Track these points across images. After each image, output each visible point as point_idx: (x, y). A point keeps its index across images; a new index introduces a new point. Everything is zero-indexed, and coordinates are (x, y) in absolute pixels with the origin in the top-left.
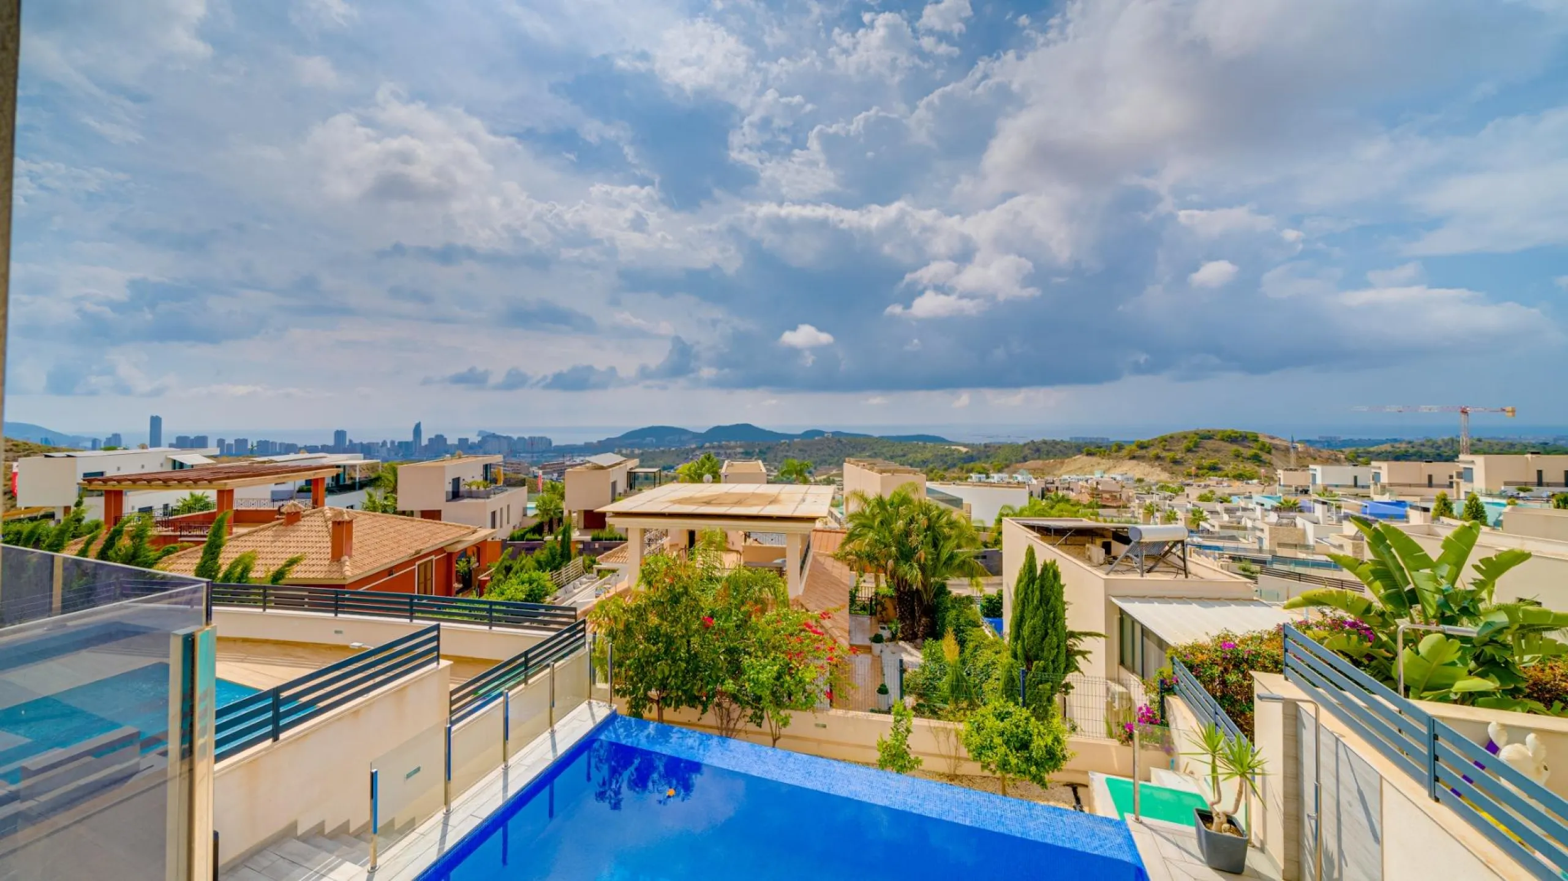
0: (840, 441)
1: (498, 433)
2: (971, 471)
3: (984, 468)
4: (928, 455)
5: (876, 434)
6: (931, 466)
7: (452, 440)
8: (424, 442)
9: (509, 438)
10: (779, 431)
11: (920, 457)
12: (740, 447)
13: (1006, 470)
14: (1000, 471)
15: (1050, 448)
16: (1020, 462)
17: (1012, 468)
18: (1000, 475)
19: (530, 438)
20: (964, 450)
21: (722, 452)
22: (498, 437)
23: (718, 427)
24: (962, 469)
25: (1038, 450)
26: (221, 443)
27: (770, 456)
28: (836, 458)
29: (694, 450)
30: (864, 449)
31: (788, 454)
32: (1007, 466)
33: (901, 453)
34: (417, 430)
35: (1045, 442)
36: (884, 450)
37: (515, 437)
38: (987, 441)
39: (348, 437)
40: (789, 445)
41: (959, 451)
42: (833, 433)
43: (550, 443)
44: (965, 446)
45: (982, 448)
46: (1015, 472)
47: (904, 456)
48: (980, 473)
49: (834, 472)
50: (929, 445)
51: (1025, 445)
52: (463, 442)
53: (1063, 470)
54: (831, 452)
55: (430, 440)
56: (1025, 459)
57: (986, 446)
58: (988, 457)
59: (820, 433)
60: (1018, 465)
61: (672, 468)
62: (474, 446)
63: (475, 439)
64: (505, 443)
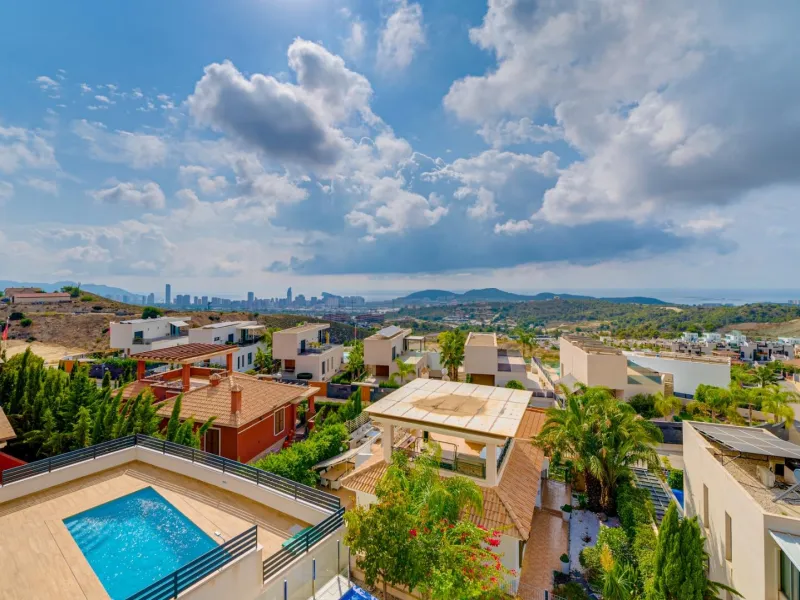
0: (566, 302)
1: (334, 294)
2: (684, 329)
3: (697, 328)
4: (644, 314)
5: (598, 296)
6: (647, 323)
7: (308, 298)
8: (293, 299)
9: (339, 297)
10: (519, 293)
11: (636, 316)
12: (489, 305)
13: (719, 330)
14: (712, 331)
15: (765, 311)
16: (733, 322)
17: (725, 329)
18: (713, 334)
19: (352, 297)
20: (678, 310)
21: (476, 308)
22: (333, 297)
23: (474, 291)
24: (675, 327)
25: (753, 312)
26: (196, 298)
27: (511, 312)
28: (563, 316)
29: (455, 307)
30: (587, 309)
31: (527, 311)
32: (720, 327)
33: (619, 312)
34: (289, 292)
35: (761, 306)
36: (605, 309)
37: (343, 297)
38: (701, 303)
39: (255, 296)
40: (526, 305)
41: (673, 312)
42: (562, 295)
43: (363, 300)
44: (679, 306)
45: (696, 310)
46: (727, 332)
47: (622, 314)
48: (693, 332)
49: (562, 325)
50: (645, 306)
51: (739, 307)
52: (314, 299)
53: (779, 331)
54: (559, 310)
55: (296, 298)
56: (739, 320)
57: (700, 308)
58: (701, 317)
59: (550, 295)
60: (730, 326)
61: (440, 318)
62: (320, 302)
63: (320, 298)
64: (337, 300)
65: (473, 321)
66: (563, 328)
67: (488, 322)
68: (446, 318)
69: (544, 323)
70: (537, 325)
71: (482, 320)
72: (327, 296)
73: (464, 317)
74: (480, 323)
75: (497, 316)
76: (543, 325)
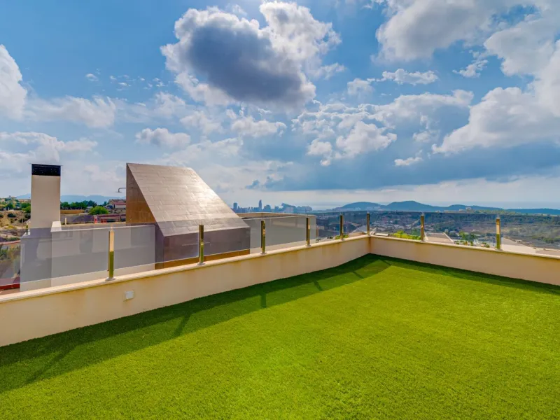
7: (273, 207)
8: (263, 208)
9: (294, 207)
10: (433, 205)
12: (409, 214)
21: (398, 216)
22: (290, 206)
27: (428, 219)
34: (260, 203)
37: (297, 206)
39: (238, 205)
40: (441, 214)
42: (472, 207)
49: (474, 231)
52: (277, 208)
55: (265, 207)
62: (281, 210)
63: (281, 207)
64: (293, 208)
65: (396, 226)
66: (474, 233)
67: (409, 226)
68: (375, 223)
69: (458, 228)
70: (451, 230)
71: (404, 225)
72: (285, 206)
73: (390, 223)
74: (403, 227)
75: (416, 222)
76: (456, 230)
